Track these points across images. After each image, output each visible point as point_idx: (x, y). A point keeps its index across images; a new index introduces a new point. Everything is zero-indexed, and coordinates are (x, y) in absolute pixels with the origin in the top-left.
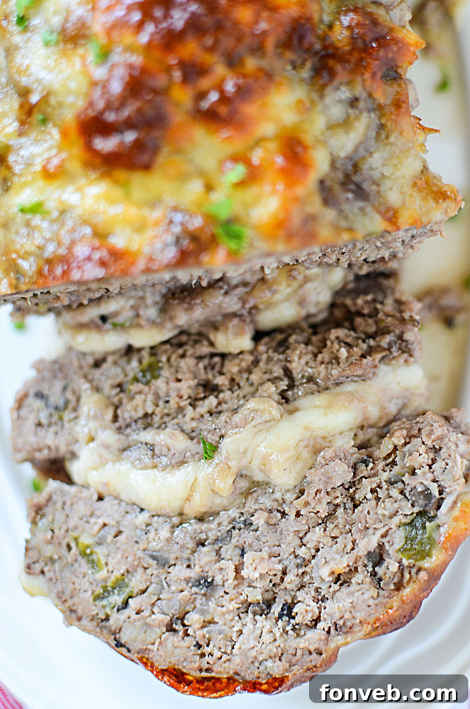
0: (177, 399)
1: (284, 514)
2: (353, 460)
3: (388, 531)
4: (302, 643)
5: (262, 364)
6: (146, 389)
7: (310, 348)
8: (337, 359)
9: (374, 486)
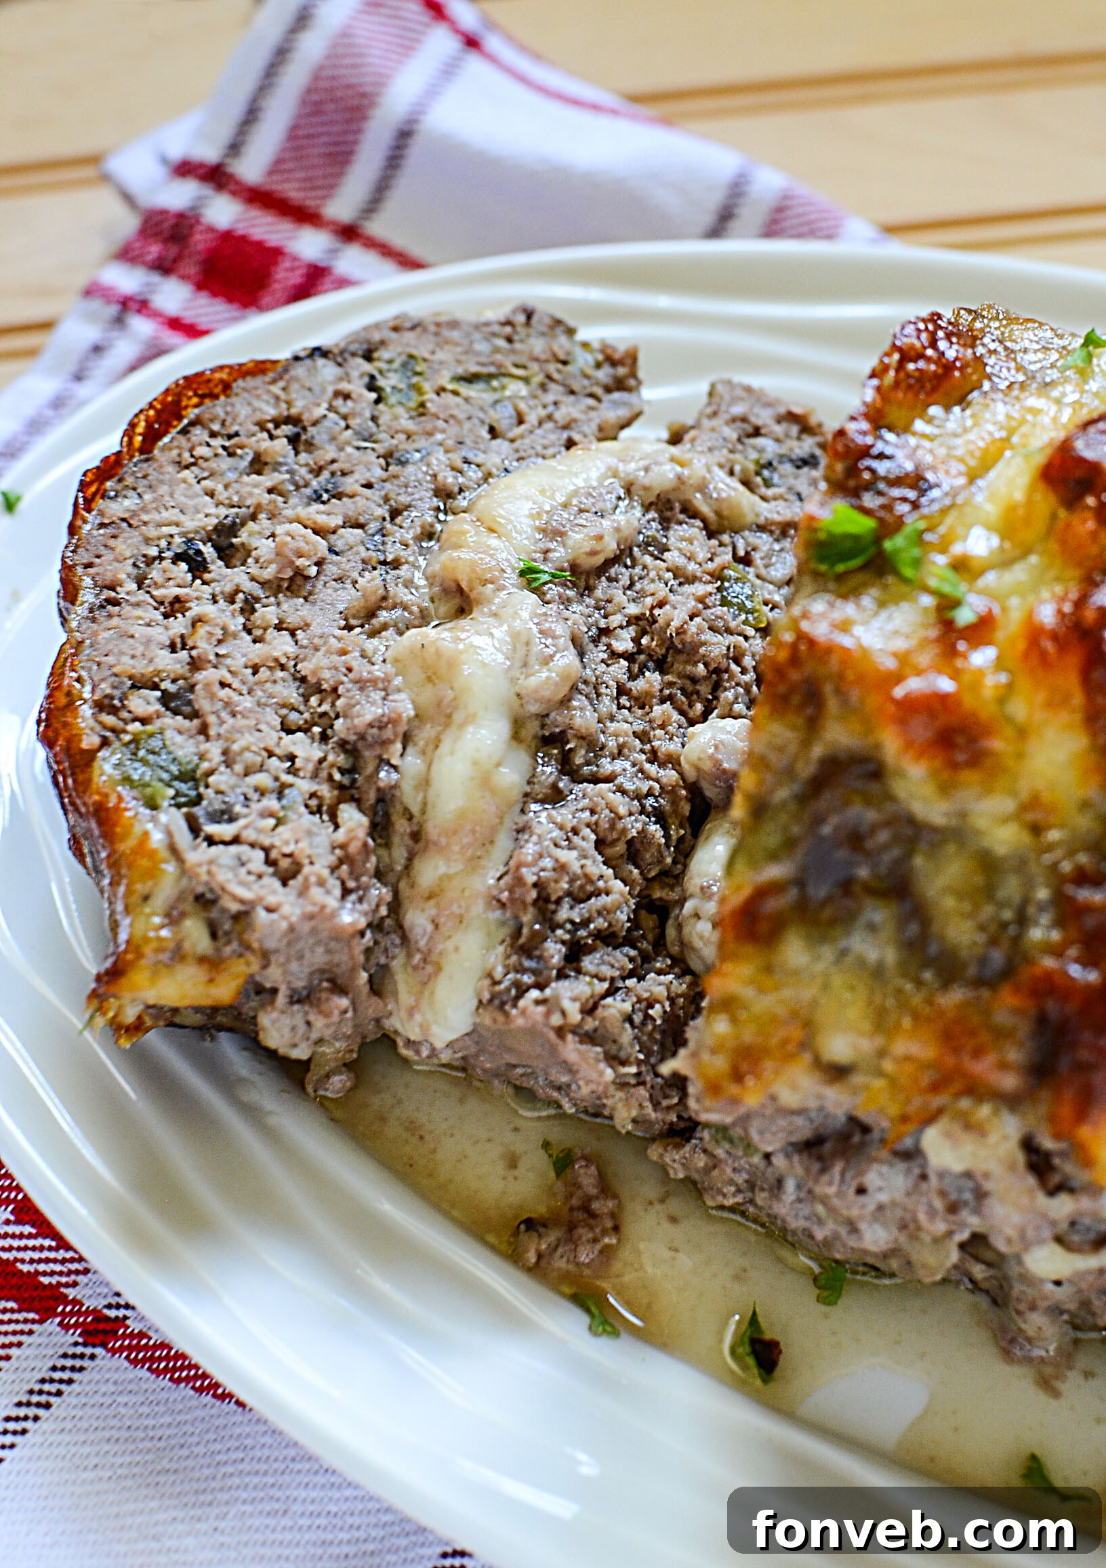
3: (206, 736)
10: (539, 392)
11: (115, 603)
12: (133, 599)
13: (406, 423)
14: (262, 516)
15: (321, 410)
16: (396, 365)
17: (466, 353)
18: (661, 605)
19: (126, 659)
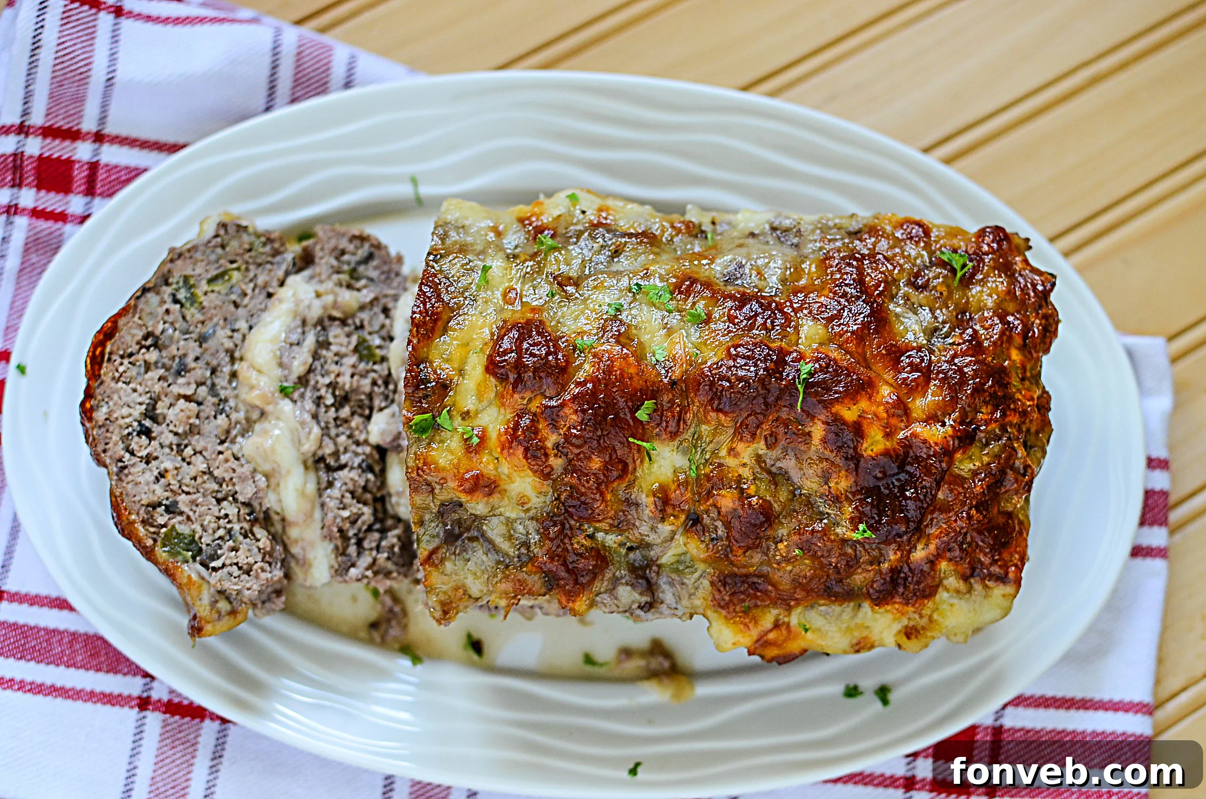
0: (336, 372)
1: (222, 442)
2: (256, 504)
3: (191, 521)
4: (115, 438)
5: (354, 447)
6: (352, 347)
7: (360, 490)
8: (344, 508)
9: (231, 517)
10: (246, 274)
11: (125, 467)
12: (131, 462)
13: (199, 317)
14: (163, 397)
15: (161, 327)
16: (181, 284)
17: (208, 264)
18: (338, 375)
19: (144, 496)
